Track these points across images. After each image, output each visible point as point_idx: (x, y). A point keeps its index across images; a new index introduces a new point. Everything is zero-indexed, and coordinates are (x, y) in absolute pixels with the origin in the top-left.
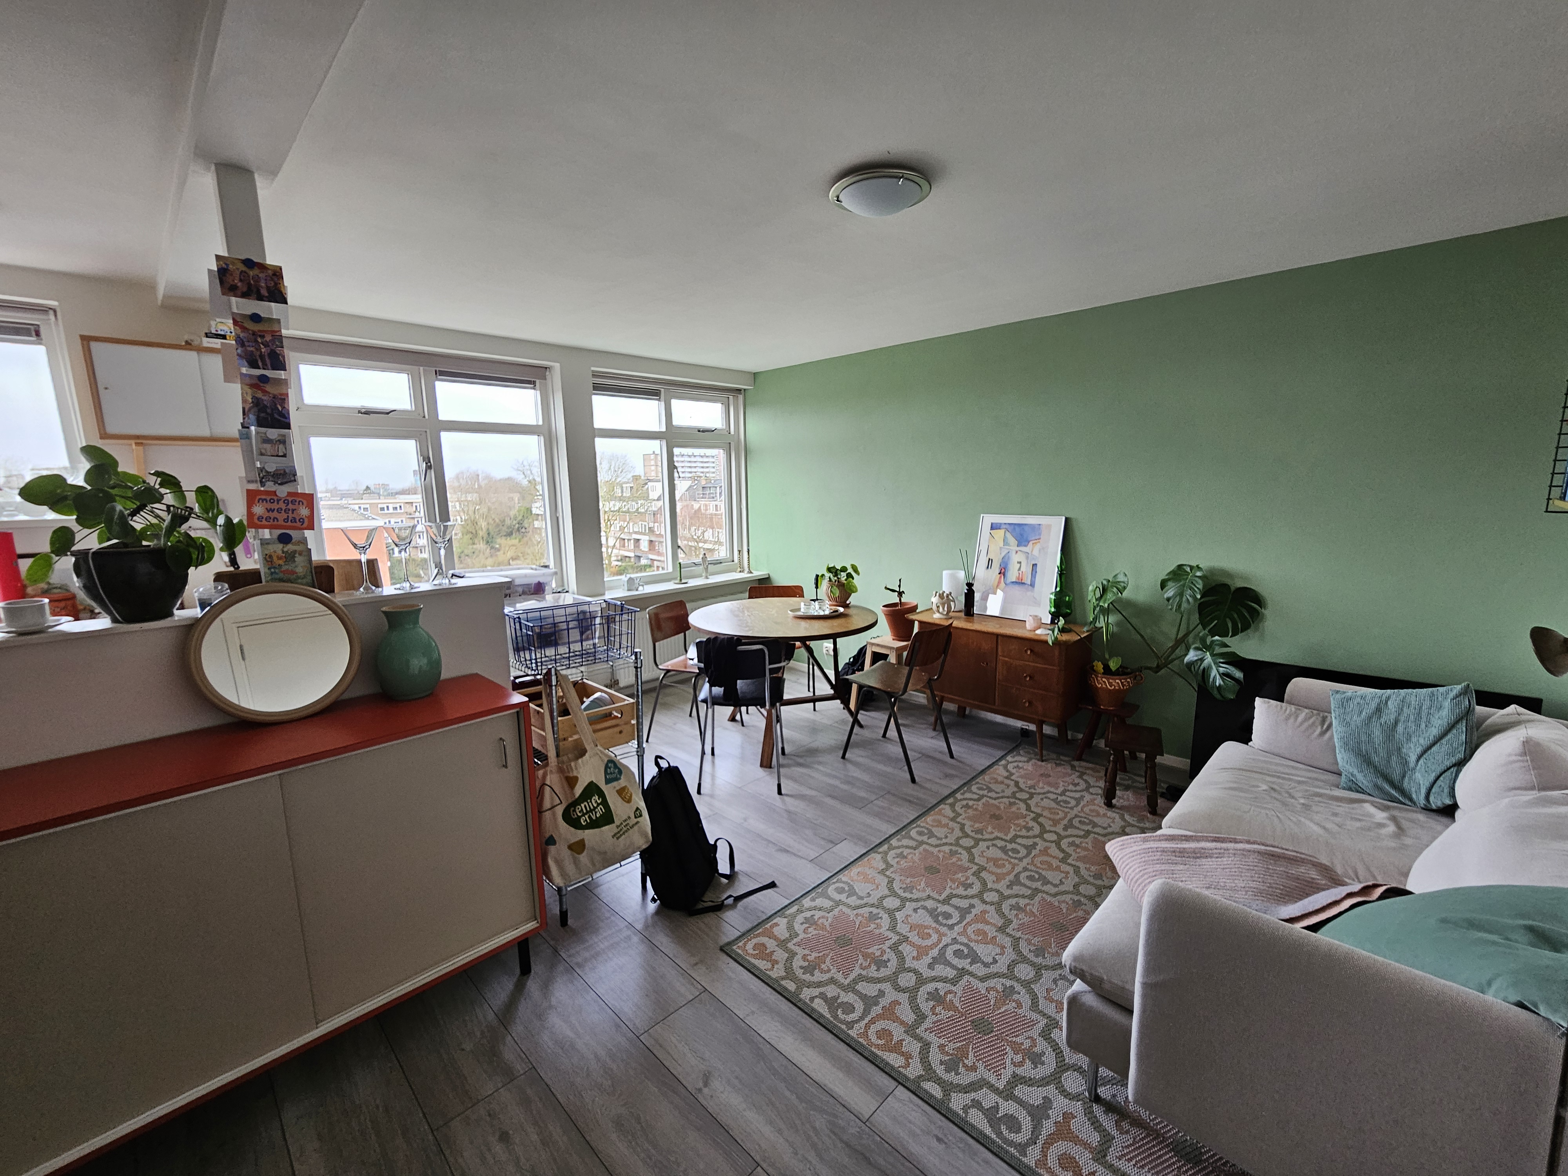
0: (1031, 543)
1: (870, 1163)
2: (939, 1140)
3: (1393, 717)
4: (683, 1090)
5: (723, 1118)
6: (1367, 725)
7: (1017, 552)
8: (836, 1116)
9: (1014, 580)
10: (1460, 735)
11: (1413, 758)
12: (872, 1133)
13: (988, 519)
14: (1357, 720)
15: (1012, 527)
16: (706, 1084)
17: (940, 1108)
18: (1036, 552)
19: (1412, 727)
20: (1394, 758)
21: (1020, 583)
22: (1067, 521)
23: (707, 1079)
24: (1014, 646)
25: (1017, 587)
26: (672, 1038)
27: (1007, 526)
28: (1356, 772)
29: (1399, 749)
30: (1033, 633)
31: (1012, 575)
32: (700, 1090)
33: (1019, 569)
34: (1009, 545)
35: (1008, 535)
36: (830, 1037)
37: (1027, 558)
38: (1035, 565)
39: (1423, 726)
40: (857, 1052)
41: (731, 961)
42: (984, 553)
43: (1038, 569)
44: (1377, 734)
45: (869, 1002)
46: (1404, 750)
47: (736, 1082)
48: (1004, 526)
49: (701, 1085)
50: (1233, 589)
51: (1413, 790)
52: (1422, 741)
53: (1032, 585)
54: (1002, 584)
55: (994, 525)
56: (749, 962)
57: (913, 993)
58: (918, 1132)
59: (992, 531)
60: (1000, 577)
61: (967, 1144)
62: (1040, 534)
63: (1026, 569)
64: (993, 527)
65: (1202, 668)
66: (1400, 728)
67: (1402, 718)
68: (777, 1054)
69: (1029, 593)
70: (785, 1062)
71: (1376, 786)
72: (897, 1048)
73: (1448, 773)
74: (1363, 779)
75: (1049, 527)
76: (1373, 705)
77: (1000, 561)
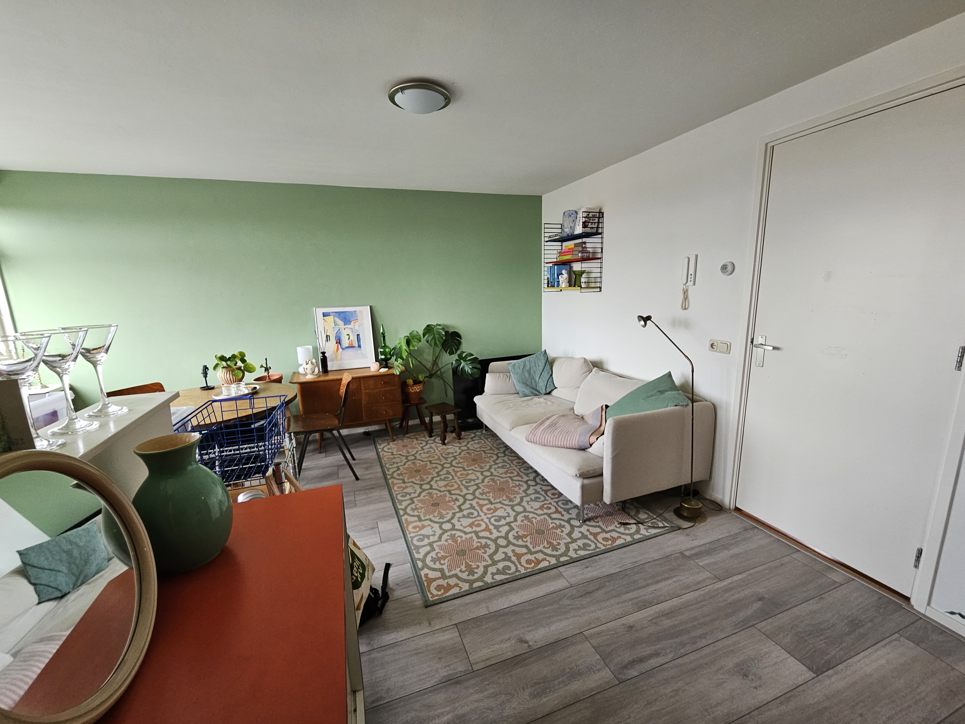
0: (352, 322)
1: (591, 592)
2: (587, 567)
3: (529, 367)
4: (527, 655)
5: (552, 640)
6: (523, 372)
7: (345, 329)
8: (565, 595)
9: (347, 346)
10: (548, 367)
11: (537, 379)
12: (578, 586)
13: (320, 311)
14: (520, 371)
15: (338, 314)
16: (527, 642)
17: (573, 561)
18: (357, 327)
19: (535, 369)
20: (533, 381)
21: (351, 347)
22: (371, 307)
23: (522, 641)
24: (371, 382)
25: (350, 350)
26: (484, 652)
27: (335, 314)
28: (524, 390)
29: (533, 377)
30: (378, 372)
31: (345, 342)
32: (529, 646)
33: (349, 339)
34: (338, 325)
35: (336, 319)
36: (520, 581)
37: (352, 331)
38: (358, 335)
39: (537, 367)
40: (534, 575)
41: (440, 605)
42: (323, 332)
43: (361, 337)
44: (527, 375)
45: (507, 558)
46: (534, 377)
47: (530, 628)
48: (332, 314)
49: (526, 645)
50: (450, 333)
51: (540, 389)
52: (539, 372)
53: (359, 346)
54: (340, 349)
55: (325, 314)
56: (448, 596)
57: (509, 543)
58: (582, 572)
59: (325, 318)
60: (338, 346)
61: (591, 561)
62: (357, 317)
63: (353, 338)
64: (325, 315)
65: (460, 368)
66: (532, 371)
67: (531, 366)
68: (521, 605)
69: (359, 352)
70: (527, 603)
71: (532, 393)
72: (538, 562)
73: (550, 379)
74: (527, 392)
75: (361, 312)
76: (522, 364)
77: (335, 335)
